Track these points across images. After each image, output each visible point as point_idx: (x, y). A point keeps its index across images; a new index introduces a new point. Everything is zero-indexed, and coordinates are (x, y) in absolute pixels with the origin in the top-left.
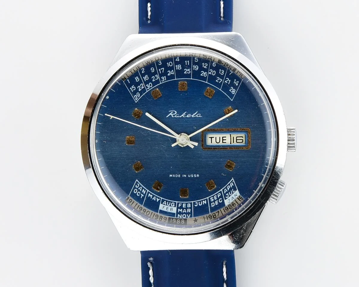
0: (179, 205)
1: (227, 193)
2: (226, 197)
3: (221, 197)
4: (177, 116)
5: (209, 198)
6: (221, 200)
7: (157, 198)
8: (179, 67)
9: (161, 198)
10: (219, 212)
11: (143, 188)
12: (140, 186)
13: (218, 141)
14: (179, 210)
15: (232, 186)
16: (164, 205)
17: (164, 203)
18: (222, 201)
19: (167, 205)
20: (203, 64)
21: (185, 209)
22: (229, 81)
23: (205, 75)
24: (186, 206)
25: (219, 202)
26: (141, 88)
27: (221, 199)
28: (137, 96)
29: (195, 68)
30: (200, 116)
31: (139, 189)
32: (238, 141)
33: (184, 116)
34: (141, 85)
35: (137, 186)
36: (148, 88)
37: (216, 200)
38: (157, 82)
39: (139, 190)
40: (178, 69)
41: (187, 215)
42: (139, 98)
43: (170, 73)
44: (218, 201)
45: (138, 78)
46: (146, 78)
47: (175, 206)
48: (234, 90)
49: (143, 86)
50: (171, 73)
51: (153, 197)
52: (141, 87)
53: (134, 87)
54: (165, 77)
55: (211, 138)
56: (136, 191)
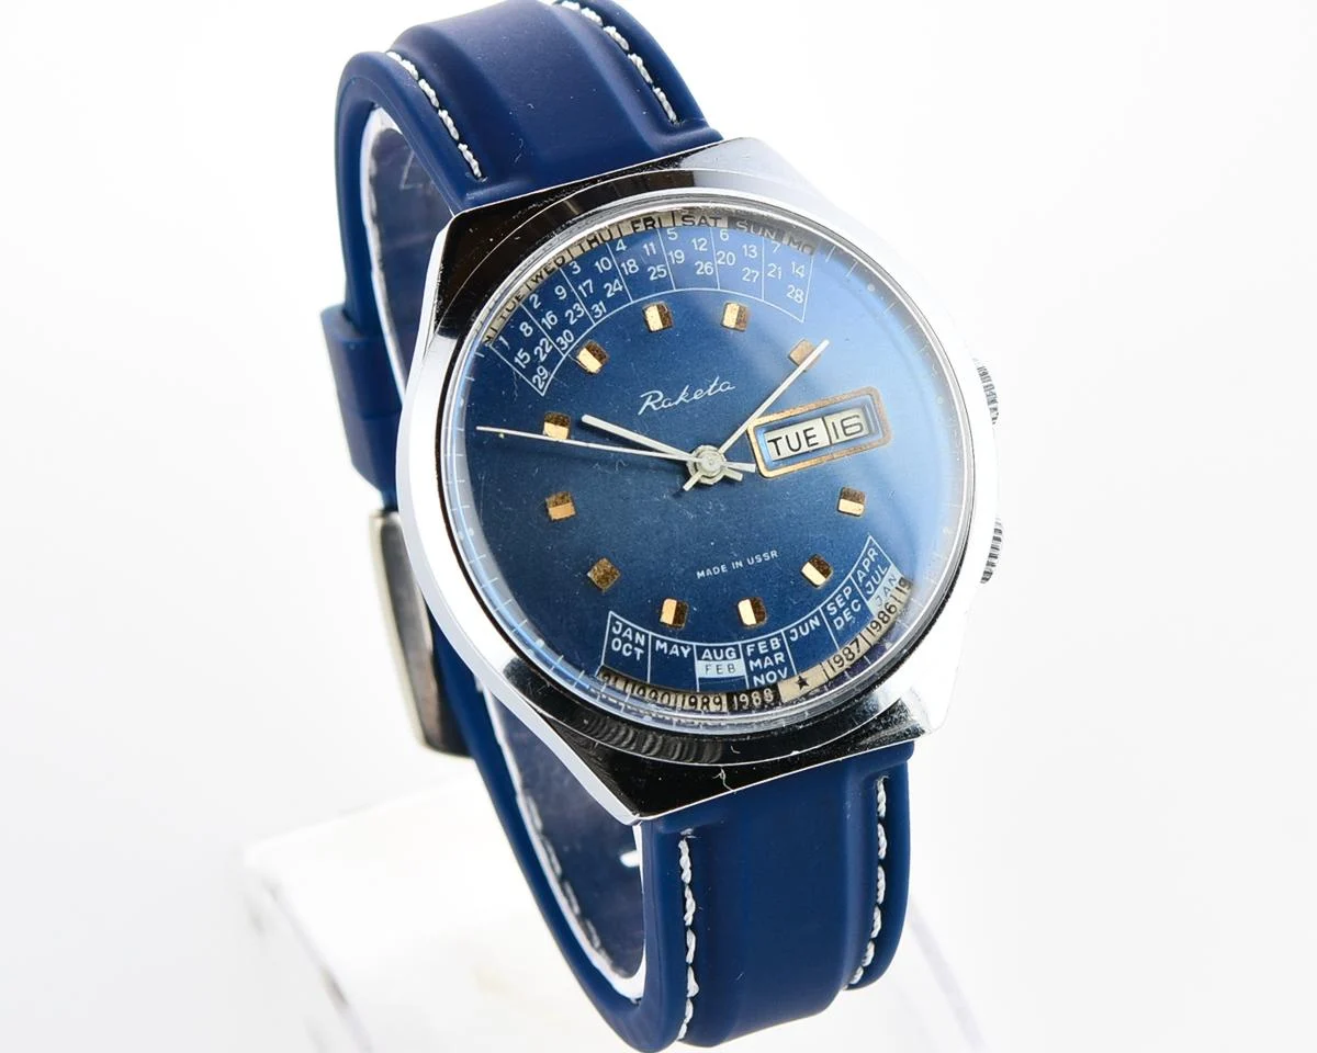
0: (749, 651)
1: (865, 579)
2: (869, 592)
3: (854, 595)
4: (666, 404)
5: (824, 609)
6: (856, 606)
7: (682, 648)
8: (631, 266)
9: (694, 644)
10: (856, 640)
11: (635, 631)
12: (625, 627)
13: (795, 445)
14: (751, 663)
15: (875, 557)
16: (707, 663)
17: (704, 656)
18: (859, 606)
19: (714, 659)
20: (694, 241)
21: (767, 658)
22: (777, 271)
23: (709, 270)
24: (769, 646)
25: (853, 613)
26: (544, 352)
27: (856, 601)
28: (541, 377)
29: (676, 259)
30: (728, 388)
31: (625, 634)
32: (848, 431)
33: (687, 398)
34: (541, 344)
35: (617, 629)
36: (563, 346)
37: (844, 608)
38: (584, 323)
39: (625, 640)
40: (632, 272)
41: (779, 671)
42: (546, 381)
43: (612, 289)
44: (851, 610)
45: (527, 327)
46: (549, 319)
47: (738, 657)
48: (799, 293)
49: (547, 344)
50: (615, 290)
51: (669, 648)
52: (543, 347)
53: (525, 354)
54: (601, 303)
55: (775, 441)
56: (617, 644)
